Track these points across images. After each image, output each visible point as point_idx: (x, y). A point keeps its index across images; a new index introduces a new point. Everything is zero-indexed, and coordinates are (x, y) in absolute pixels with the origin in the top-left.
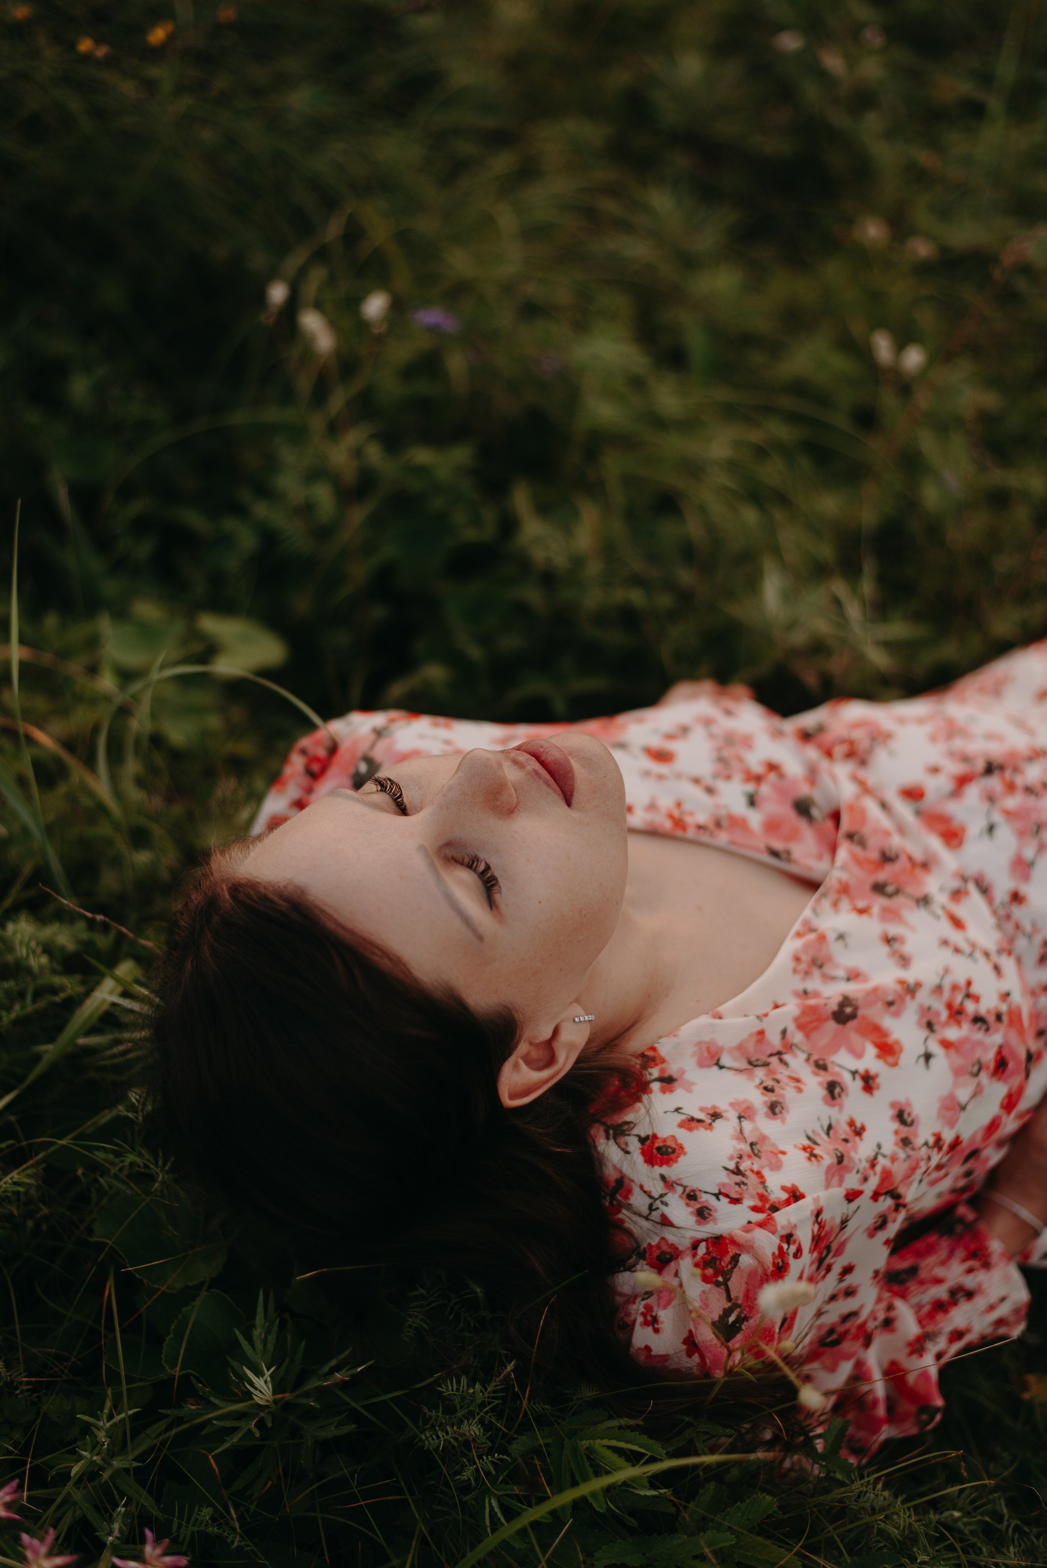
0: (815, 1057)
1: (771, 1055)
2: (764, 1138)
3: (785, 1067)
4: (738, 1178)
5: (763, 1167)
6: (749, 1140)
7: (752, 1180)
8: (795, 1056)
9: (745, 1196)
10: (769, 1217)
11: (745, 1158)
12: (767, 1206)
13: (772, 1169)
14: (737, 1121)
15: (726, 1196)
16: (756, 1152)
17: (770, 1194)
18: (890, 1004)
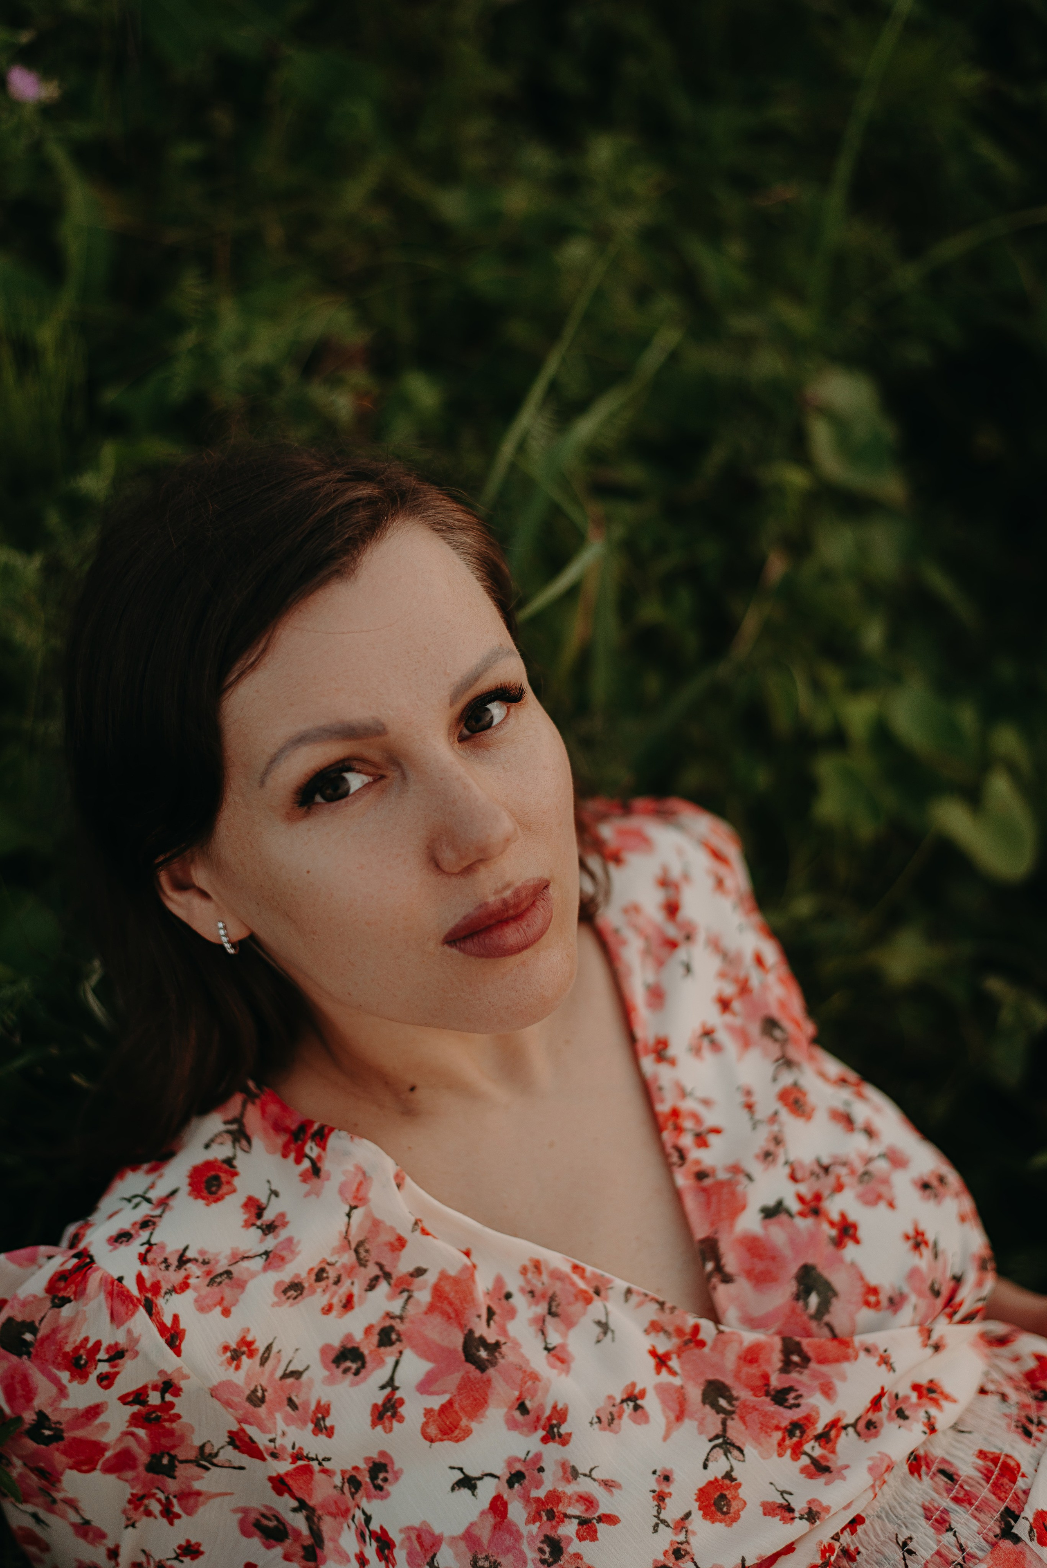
0: (399, 1326)
1: (381, 1266)
2: (241, 1285)
3: (365, 1286)
4: (174, 1261)
5: (196, 1289)
6: (234, 1269)
7: (175, 1277)
8: (391, 1297)
9: (152, 1268)
10: (135, 1301)
11: (206, 1268)
12: (149, 1295)
13: (196, 1301)
14: (262, 1251)
15: (148, 1251)
16: (218, 1280)
17: (164, 1297)
18: (522, 1408)
